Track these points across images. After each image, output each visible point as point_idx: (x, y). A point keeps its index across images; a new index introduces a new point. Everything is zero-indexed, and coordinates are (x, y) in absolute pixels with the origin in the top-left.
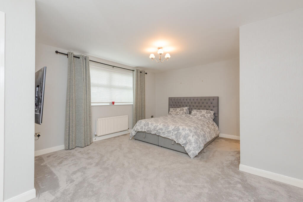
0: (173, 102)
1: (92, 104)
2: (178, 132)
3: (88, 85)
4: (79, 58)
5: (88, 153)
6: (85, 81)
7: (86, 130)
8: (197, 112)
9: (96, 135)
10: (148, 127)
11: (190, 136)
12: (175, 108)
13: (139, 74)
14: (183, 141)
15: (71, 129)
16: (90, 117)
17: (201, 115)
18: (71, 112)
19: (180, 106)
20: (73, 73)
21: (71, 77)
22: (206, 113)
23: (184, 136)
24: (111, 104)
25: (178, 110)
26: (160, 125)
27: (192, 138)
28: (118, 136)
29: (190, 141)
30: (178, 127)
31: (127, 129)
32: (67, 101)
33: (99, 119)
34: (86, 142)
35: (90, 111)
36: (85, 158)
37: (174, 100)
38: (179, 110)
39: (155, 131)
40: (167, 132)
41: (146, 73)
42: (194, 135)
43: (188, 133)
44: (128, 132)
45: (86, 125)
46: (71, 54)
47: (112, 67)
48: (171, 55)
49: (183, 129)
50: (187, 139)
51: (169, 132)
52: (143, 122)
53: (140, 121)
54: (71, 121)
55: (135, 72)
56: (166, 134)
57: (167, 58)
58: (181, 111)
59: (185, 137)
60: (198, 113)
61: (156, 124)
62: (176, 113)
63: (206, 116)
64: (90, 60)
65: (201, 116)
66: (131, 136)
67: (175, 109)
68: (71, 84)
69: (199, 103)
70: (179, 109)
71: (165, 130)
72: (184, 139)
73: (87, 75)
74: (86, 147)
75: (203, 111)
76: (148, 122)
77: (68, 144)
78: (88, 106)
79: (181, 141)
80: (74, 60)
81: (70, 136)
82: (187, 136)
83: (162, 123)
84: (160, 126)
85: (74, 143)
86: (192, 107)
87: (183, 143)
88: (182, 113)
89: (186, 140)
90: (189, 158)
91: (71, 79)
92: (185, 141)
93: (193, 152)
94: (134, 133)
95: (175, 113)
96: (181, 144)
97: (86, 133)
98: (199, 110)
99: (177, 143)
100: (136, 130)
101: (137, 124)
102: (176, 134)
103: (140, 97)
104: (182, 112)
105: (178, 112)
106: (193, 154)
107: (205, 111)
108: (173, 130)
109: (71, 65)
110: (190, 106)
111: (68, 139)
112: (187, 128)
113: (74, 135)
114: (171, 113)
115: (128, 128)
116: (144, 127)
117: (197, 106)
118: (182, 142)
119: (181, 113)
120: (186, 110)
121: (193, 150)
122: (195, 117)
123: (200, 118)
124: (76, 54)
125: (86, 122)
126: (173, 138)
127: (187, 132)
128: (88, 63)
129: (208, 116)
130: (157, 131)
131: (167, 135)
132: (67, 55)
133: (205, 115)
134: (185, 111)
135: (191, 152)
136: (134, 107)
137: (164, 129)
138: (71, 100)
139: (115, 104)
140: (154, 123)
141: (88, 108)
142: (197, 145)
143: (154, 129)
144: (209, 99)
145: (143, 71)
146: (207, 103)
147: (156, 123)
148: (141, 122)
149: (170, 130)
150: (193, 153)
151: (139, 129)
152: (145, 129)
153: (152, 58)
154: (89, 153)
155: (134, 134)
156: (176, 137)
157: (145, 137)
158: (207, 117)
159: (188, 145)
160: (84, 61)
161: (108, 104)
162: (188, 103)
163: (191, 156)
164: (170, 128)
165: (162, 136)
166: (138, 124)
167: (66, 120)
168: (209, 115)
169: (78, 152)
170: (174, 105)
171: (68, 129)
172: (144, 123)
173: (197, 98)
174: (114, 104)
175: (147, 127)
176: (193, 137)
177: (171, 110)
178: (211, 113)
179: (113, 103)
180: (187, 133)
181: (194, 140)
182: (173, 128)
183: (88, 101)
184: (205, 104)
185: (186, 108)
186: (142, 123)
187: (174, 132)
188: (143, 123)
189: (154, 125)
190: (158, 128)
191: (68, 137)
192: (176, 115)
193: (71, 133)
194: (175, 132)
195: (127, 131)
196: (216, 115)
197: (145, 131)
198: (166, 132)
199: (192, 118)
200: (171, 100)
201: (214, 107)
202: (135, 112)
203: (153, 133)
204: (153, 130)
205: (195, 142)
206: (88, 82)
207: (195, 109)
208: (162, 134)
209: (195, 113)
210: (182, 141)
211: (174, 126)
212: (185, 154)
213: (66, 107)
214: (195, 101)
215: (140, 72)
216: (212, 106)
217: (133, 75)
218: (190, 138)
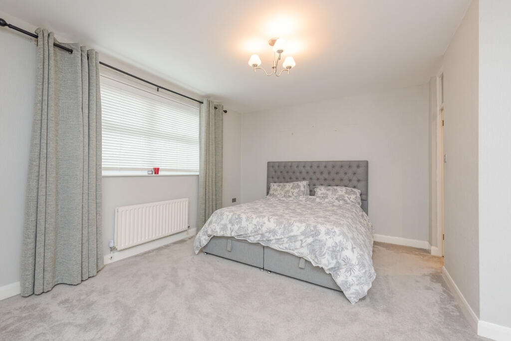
0: (275, 172)
1: (104, 173)
2: (317, 238)
3: (93, 125)
4: (71, 51)
5: (89, 305)
6: (86, 111)
7: (85, 239)
8: (327, 190)
9: (113, 249)
10: (240, 227)
11: (347, 249)
12: (281, 182)
13: (212, 111)
14: (331, 261)
15: (40, 238)
16: (98, 205)
17: (337, 196)
18: (42, 193)
19: (290, 178)
20: (52, 85)
21: (45, 98)
22: (346, 193)
23: (331, 249)
24: (152, 174)
25: (289, 186)
26: (269, 220)
27: (351, 255)
28: (167, 246)
29: (347, 261)
30: (315, 227)
31: (186, 227)
32: (31, 161)
33: (121, 209)
34: (85, 270)
35: (98, 189)
36: (76, 326)
37: (279, 166)
38: (291, 186)
39: (256, 237)
40: (287, 238)
41: (226, 112)
42: (354, 246)
43: (340, 242)
44: (188, 234)
45: (86, 225)
46: (46, 35)
47: (156, 87)
48: (296, 60)
49: (327, 233)
50: (339, 257)
51: (293, 239)
52: (228, 213)
53: (218, 211)
54: (41, 216)
55: (204, 106)
56: (287, 243)
57: (287, 68)
58: (294, 189)
59: (335, 252)
60: (329, 193)
61: (258, 219)
62: (285, 193)
63: (346, 198)
64: (100, 63)
65: (337, 199)
66: (197, 248)
67: (282, 184)
68: (44, 117)
69: (329, 173)
70: (291, 184)
71: (283, 233)
72: (332, 257)
73: (91, 97)
74: (84, 283)
75: (338, 188)
76: (240, 215)
77: (31, 281)
78: (93, 177)
79: (326, 262)
80: (55, 53)
81: (37, 259)
82: (338, 249)
83: (274, 217)
84: (270, 224)
85: (48, 276)
86: (315, 181)
87: (330, 267)
88: (297, 193)
89: (336, 258)
90: (346, 302)
91: (45, 103)
92: (335, 261)
93: (357, 288)
94: (204, 240)
95: (283, 193)
96: (326, 268)
97: (86, 245)
98: (330, 187)
99: (314, 265)
100: (210, 232)
101: (213, 218)
102: (310, 244)
103: (214, 159)
104: (296, 190)
105: (288, 191)
106: (357, 293)
107: (344, 189)
108: (303, 234)
109: (46, 63)
110: (311, 179)
111: (31, 267)
112: (337, 230)
113: (49, 255)
114: (275, 193)
115: (189, 227)
116: (229, 226)
117: (325, 180)
118: (330, 263)
119: (295, 194)
120: (304, 187)
121: (356, 283)
122: (327, 200)
123: (337, 203)
124: (62, 40)
125: (85, 218)
126: (305, 252)
127: (339, 238)
128: (97, 68)
129: (351, 199)
130: (262, 235)
131: (287, 245)
132: (36, 37)
133: (344, 197)
134: (302, 189)
135: (352, 288)
136: (202, 179)
137: (279, 232)
138: (43, 161)
139: (160, 173)
140: (254, 216)
141: (93, 181)
142: (364, 271)
143: (256, 232)
144: (350, 164)
145: (220, 105)
146: (346, 173)
147: (259, 217)
148: (222, 214)
149: (296, 234)
150: (356, 290)
151: (218, 230)
152: (232, 231)
153: (255, 65)
154: (93, 303)
155: (204, 243)
156: (313, 251)
157: (232, 249)
158: (349, 201)
159: (343, 271)
160: (85, 60)
161: (145, 173)
162: (307, 173)
163: (350, 297)
164: (295, 228)
165: (276, 247)
166: (214, 220)
167: (27, 214)
168: (353, 197)
169: (59, 304)
170: (278, 178)
171: (33, 239)
172: (230, 217)
173: (326, 164)
174: (158, 173)
175: (236, 227)
176: (353, 252)
177: (274, 186)
178: (356, 194)
179: (157, 171)
180: (337, 242)
181: (357, 258)
182: (303, 228)
183: (93, 164)
184: (341, 175)
185: (305, 183)
186: (225, 217)
187: (305, 238)
188: (227, 216)
189: (255, 221)
190: (264, 229)
191: (31, 260)
192: (285, 196)
193: (40, 250)
194: (307, 239)
195: (185, 233)
196: (364, 197)
197: (233, 234)
198: (285, 240)
199: (320, 203)
200: (273, 167)
201: (359, 181)
202: (202, 190)
203: (252, 239)
204: (251, 233)
205: (358, 264)
206: (93, 116)
207: (322, 185)
208: (276, 243)
209: (324, 194)
210: (328, 261)
211: (304, 224)
212: (336, 292)
213: (29, 179)
214: (322, 168)
215: (216, 108)
216: (355, 178)
217: (200, 114)
218: (347, 253)
